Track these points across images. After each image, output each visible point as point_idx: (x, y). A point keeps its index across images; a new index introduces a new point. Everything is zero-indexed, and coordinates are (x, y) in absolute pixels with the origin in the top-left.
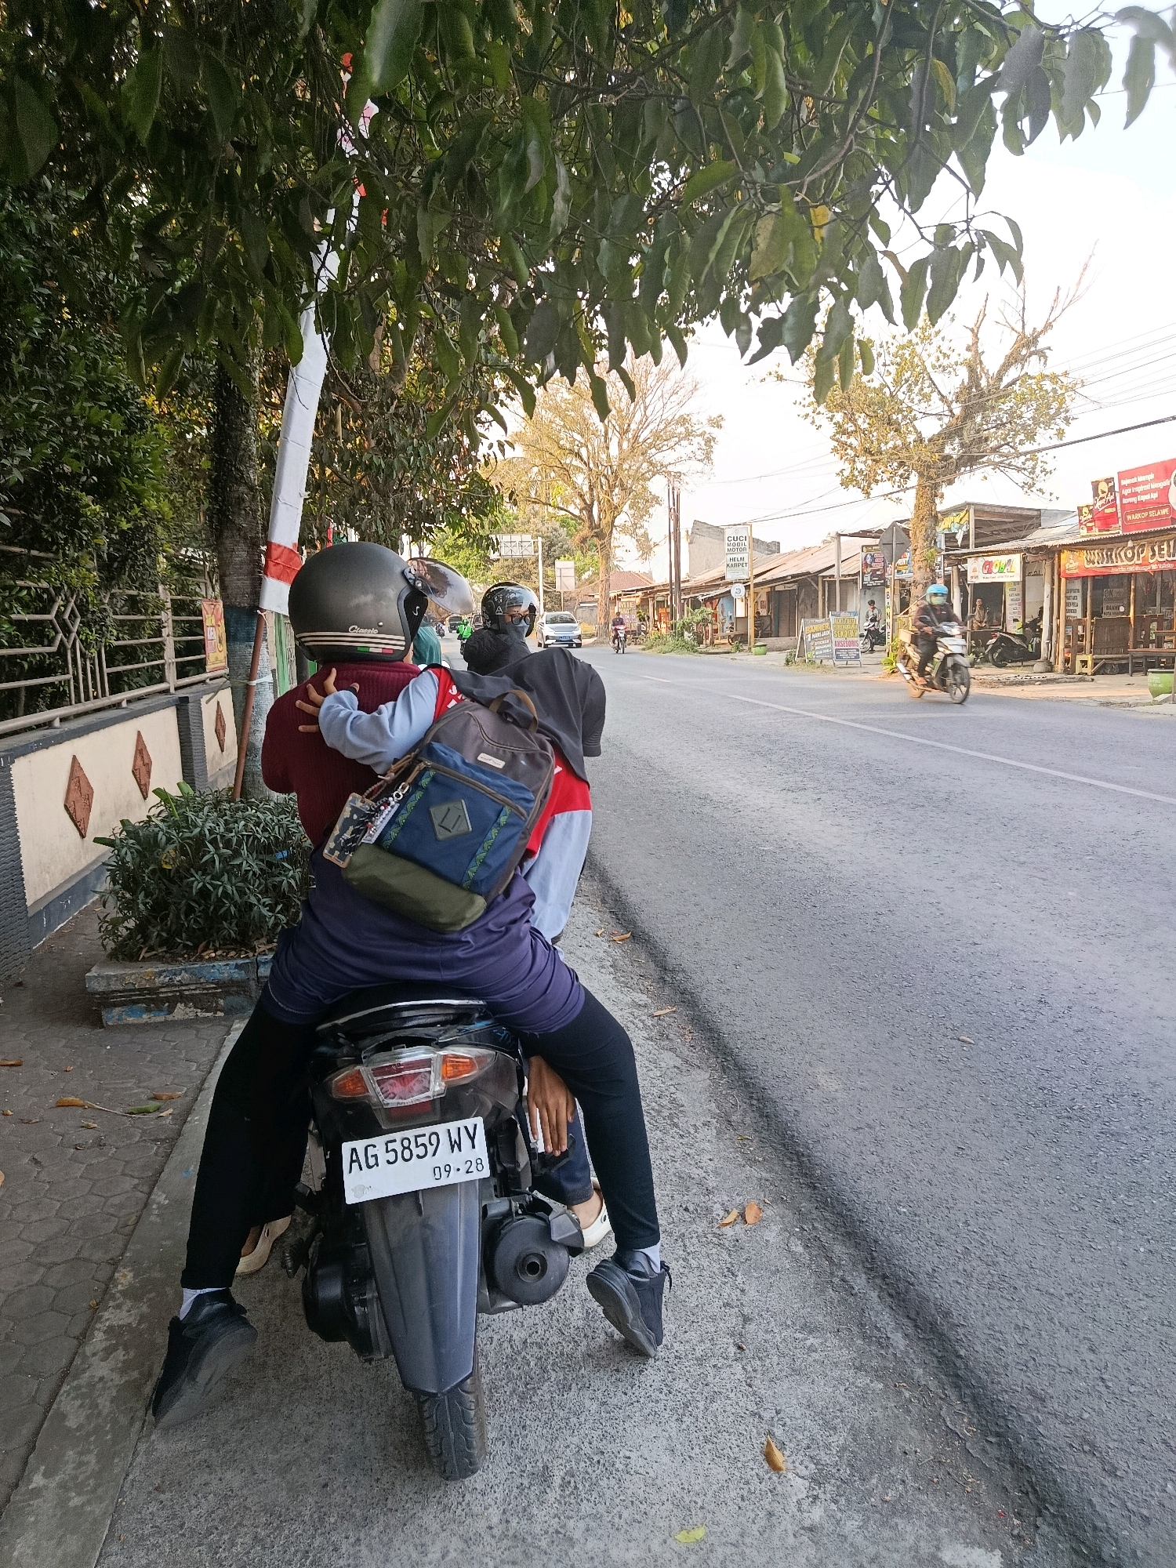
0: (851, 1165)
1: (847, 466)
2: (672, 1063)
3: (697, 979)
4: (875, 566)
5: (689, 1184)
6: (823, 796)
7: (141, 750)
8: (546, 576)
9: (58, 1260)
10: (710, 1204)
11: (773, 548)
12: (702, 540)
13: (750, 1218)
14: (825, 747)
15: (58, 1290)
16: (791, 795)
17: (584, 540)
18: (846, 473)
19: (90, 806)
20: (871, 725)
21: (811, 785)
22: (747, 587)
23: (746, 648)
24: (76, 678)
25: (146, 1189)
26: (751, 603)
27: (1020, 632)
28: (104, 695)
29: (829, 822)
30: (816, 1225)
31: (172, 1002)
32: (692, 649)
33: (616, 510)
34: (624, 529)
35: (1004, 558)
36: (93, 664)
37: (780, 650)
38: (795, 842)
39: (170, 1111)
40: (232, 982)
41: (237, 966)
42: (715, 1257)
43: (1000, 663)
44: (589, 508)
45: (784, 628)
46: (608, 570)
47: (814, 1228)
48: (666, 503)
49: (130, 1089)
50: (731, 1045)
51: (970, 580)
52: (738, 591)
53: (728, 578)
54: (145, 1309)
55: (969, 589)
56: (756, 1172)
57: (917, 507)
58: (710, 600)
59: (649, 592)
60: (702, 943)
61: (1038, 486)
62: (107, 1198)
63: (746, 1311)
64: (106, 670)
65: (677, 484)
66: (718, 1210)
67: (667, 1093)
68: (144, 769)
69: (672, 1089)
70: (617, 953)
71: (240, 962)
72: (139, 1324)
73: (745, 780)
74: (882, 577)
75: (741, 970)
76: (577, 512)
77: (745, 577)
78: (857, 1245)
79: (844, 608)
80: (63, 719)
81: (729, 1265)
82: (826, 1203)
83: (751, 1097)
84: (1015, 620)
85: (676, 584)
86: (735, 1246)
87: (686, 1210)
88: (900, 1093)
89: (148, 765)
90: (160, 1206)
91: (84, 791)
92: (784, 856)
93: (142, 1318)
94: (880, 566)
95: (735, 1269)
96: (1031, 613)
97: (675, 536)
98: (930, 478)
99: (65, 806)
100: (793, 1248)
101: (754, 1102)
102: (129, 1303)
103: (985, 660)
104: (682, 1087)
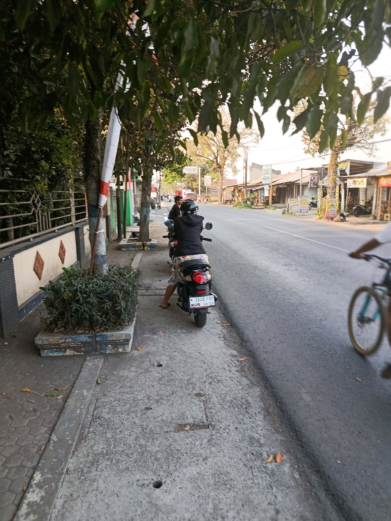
0: (317, 438)
1: (307, 146)
2: (246, 383)
3: (255, 346)
4: (315, 181)
5: (253, 441)
6: (298, 268)
7: (62, 247)
8: (201, 181)
9: (13, 466)
10: (262, 451)
11: (278, 173)
12: (255, 170)
13: (278, 460)
14: (298, 248)
15: (12, 481)
16: (287, 267)
17: (214, 169)
18: (306, 149)
19: (43, 268)
20: (314, 239)
21: (293, 263)
22: (270, 186)
23: (268, 207)
24: (39, 224)
25: (49, 432)
26: (271, 192)
27: (364, 205)
28: (49, 228)
29: (301, 279)
30: (304, 465)
31: (66, 349)
32: (250, 207)
33: (225, 159)
34: (228, 166)
35: (360, 180)
36: (45, 218)
37: (280, 208)
38: (289, 287)
39: (61, 396)
40: (87, 342)
41: (89, 337)
42: (264, 478)
43: (357, 215)
44: (216, 158)
45: (281, 201)
46: (222, 180)
47: (303, 466)
48: (243, 157)
49: (48, 385)
50: (268, 377)
51: (348, 187)
52: (266, 188)
53: (263, 183)
54: (43, 494)
55: (347, 190)
56: (279, 437)
57: (331, 161)
58: (257, 190)
59: (236, 187)
60: (256, 329)
61: (373, 154)
62: (35, 436)
63: (278, 507)
64: (50, 219)
65: (247, 151)
66: (265, 455)
67: (244, 397)
68: (63, 254)
69: (246, 395)
70: (225, 331)
71: (90, 335)
72: (40, 501)
73: (270, 260)
74: (317, 184)
75: (271, 343)
76: (212, 159)
77: (269, 183)
78: (321, 477)
79: (302, 194)
80: (34, 238)
81: (270, 483)
82: (307, 455)
83: (277, 401)
84: (363, 201)
85: (245, 185)
86: (272, 473)
87: (253, 454)
88: (334, 404)
89: (64, 252)
90: (54, 442)
91: (41, 263)
92: (285, 293)
93: (42, 498)
94: (317, 181)
95: (272, 484)
96: (369, 198)
97: (246, 168)
98: (336, 151)
99: (34, 270)
100: (295, 476)
101: (278, 404)
102: (38, 490)
103: (352, 214)
104: (250, 395)
